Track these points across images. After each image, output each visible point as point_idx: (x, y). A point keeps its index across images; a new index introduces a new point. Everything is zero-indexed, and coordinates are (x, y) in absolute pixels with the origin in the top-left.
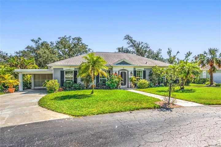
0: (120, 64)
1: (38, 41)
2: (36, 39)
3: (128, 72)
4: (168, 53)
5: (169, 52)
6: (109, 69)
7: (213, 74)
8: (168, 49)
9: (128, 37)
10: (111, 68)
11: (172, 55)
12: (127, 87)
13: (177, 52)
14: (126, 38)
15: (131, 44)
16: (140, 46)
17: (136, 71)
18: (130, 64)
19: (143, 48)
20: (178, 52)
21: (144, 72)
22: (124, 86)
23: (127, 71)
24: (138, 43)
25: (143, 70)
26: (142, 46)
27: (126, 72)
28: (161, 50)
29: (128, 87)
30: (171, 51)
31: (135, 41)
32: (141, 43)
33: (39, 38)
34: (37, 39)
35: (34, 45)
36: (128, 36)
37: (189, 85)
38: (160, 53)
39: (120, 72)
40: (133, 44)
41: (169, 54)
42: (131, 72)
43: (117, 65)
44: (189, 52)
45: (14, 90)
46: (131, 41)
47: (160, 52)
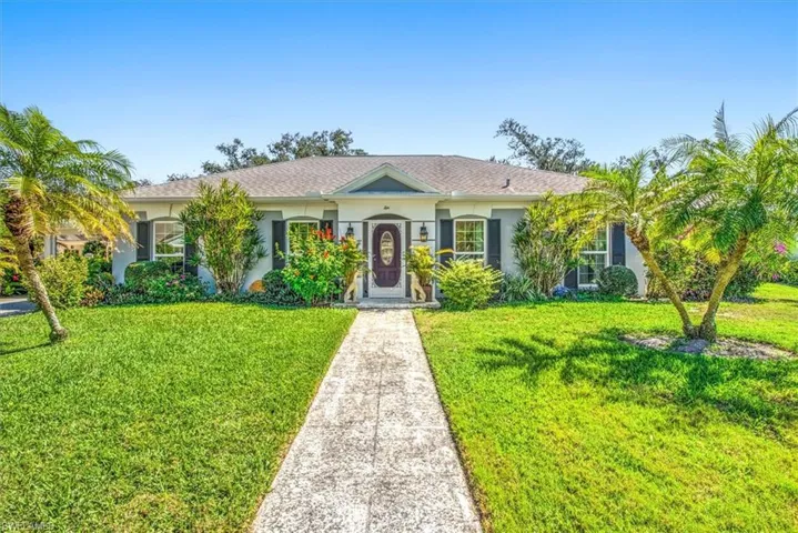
0: (368, 188)
1: (235, 149)
2: (229, 143)
3: (408, 225)
6: (325, 212)
9: (510, 127)
10: (332, 208)
14: (506, 131)
15: (522, 147)
16: (553, 152)
17: (451, 222)
18: (416, 191)
19: (561, 157)
22: (388, 291)
23: (403, 222)
24: (546, 142)
25: (489, 216)
26: (560, 152)
27: (401, 224)
29: (409, 295)
31: (534, 138)
32: (553, 141)
33: (237, 142)
34: (233, 144)
35: (222, 160)
36: (511, 124)
39: (372, 225)
40: (528, 145)
42: (421, 225)
43: (352, 196)
46: (521, 137)
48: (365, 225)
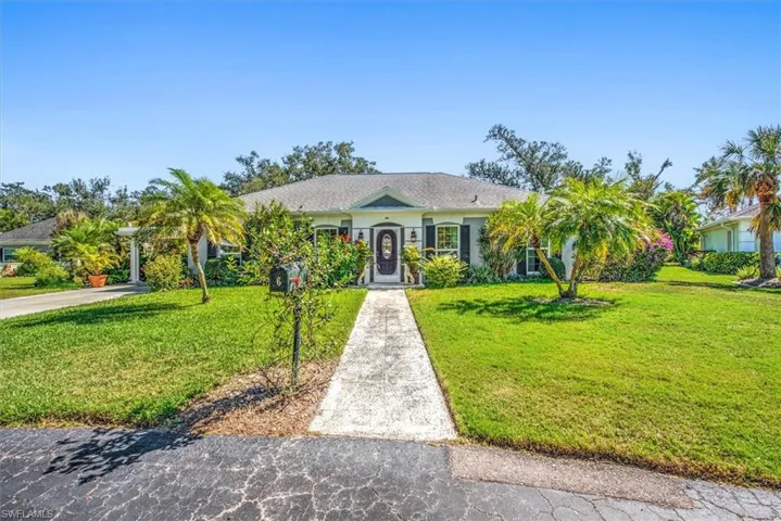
0: (374, 204)
1: (252, 161)
3: (403, 230)
4: (630, 169)
5: (634, 166)
6: (342, 221)
7: (775, 234)
8: (630, 155)
9: (498, 132)
10: (347, 218)
11: (644, 173)
12: (399, 280)
13: (662, 165)
14: (495, 135)
15: (510, 151)
16: (539, 154)
17: (433, 227)
18: (409, 206)
19: (547, 159)
20: (666, 164)
21: (465, 230)
22: (388, 278)
23: (399, 228)
24: (532, 145)
25: (462, 223)
26: (545, 154)
27: (397, 230)
28: (610, 161)
29: (403, 280)
30: (640, 161)
31: (521, 141)
32: (539, 144)
33: (254, 153)
34: (250, 155)
35: (240, 170)
36: (500, 129)
37: (656, 278)
38: (606, 171)
39: (377, 230)
40: (515, 149)
41: (633, 172)
42: (412, 230)
43: (362, 210)
44: (713, 158)
45: (104, 280)
46: (509, 141)
47: (606, 167)
48: (372, 230)
